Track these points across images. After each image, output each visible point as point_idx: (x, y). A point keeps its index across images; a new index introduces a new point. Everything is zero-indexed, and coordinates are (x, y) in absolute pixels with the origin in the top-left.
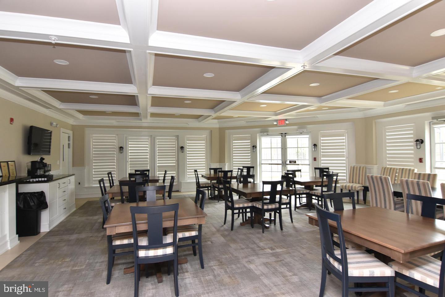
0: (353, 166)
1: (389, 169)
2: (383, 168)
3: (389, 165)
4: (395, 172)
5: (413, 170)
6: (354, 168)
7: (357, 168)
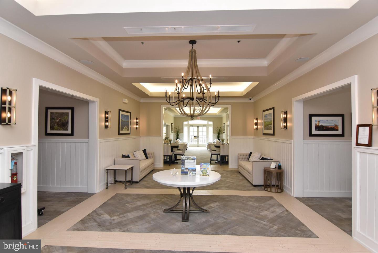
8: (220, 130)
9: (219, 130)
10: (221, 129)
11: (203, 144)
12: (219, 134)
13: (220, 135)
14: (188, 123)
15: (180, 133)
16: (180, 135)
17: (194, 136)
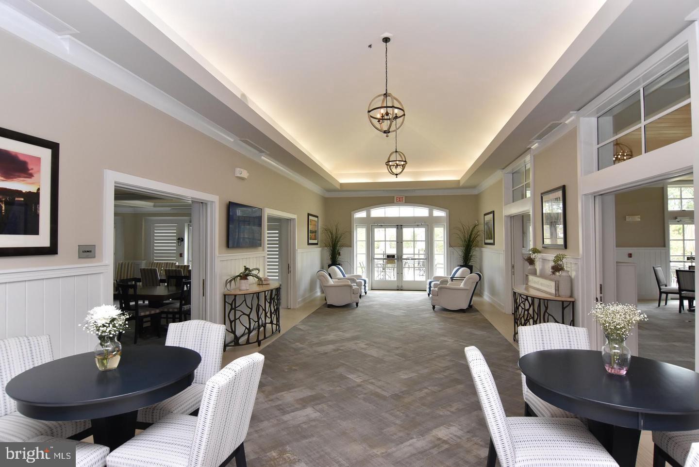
0: (120, 263)
1: (156, 264)
2: (150, 263)
3: (156, 260)
4: (161, 266)
5: (175, 263)
6: (122, 264)
7: (125, 264)
8: (471, 234)
9: (467, 236)
10: (475, 231)
11: (416, 279)
12: (470, 249)
13: (475, 252)
14: (368, 214)
15: (343, 246)
16: (343, 251)
17: (388, 256)
